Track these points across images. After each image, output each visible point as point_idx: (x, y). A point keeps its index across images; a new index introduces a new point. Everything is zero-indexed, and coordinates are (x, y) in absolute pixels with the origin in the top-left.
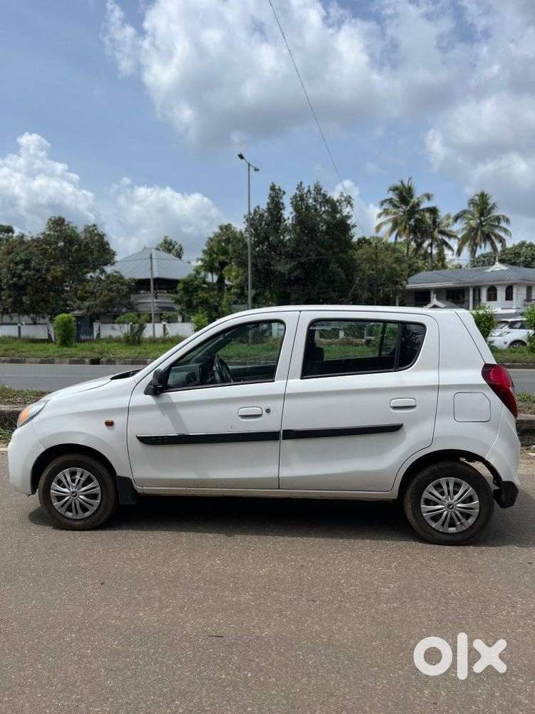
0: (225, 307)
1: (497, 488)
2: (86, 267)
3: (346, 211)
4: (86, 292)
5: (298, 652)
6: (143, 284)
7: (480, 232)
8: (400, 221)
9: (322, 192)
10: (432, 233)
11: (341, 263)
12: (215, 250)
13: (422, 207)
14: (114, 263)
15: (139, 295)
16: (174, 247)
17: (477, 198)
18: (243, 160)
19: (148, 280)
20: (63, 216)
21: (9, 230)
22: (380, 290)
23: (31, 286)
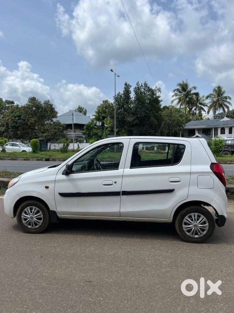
0: (105, 136)
1: (217, 218)
2: (45, 118)
3: (158, 94)
4: (44, 130)
5: (124, 290)
6: (69, 126)
7: (217, 103)
8: (182, 99)
9: (148, 86)
10: (196, 104)
11: (156, 117)
12: (101, 111)
13: (192, 92)
14: (57, 117)
15: (67, 131)
16: (83, 110)
17: (216, 88)
18: (113, 72)
19: (71, 124)
20: (35, 97)
21: (13, 103)
22: (173, 129)
23: (21, 127)
